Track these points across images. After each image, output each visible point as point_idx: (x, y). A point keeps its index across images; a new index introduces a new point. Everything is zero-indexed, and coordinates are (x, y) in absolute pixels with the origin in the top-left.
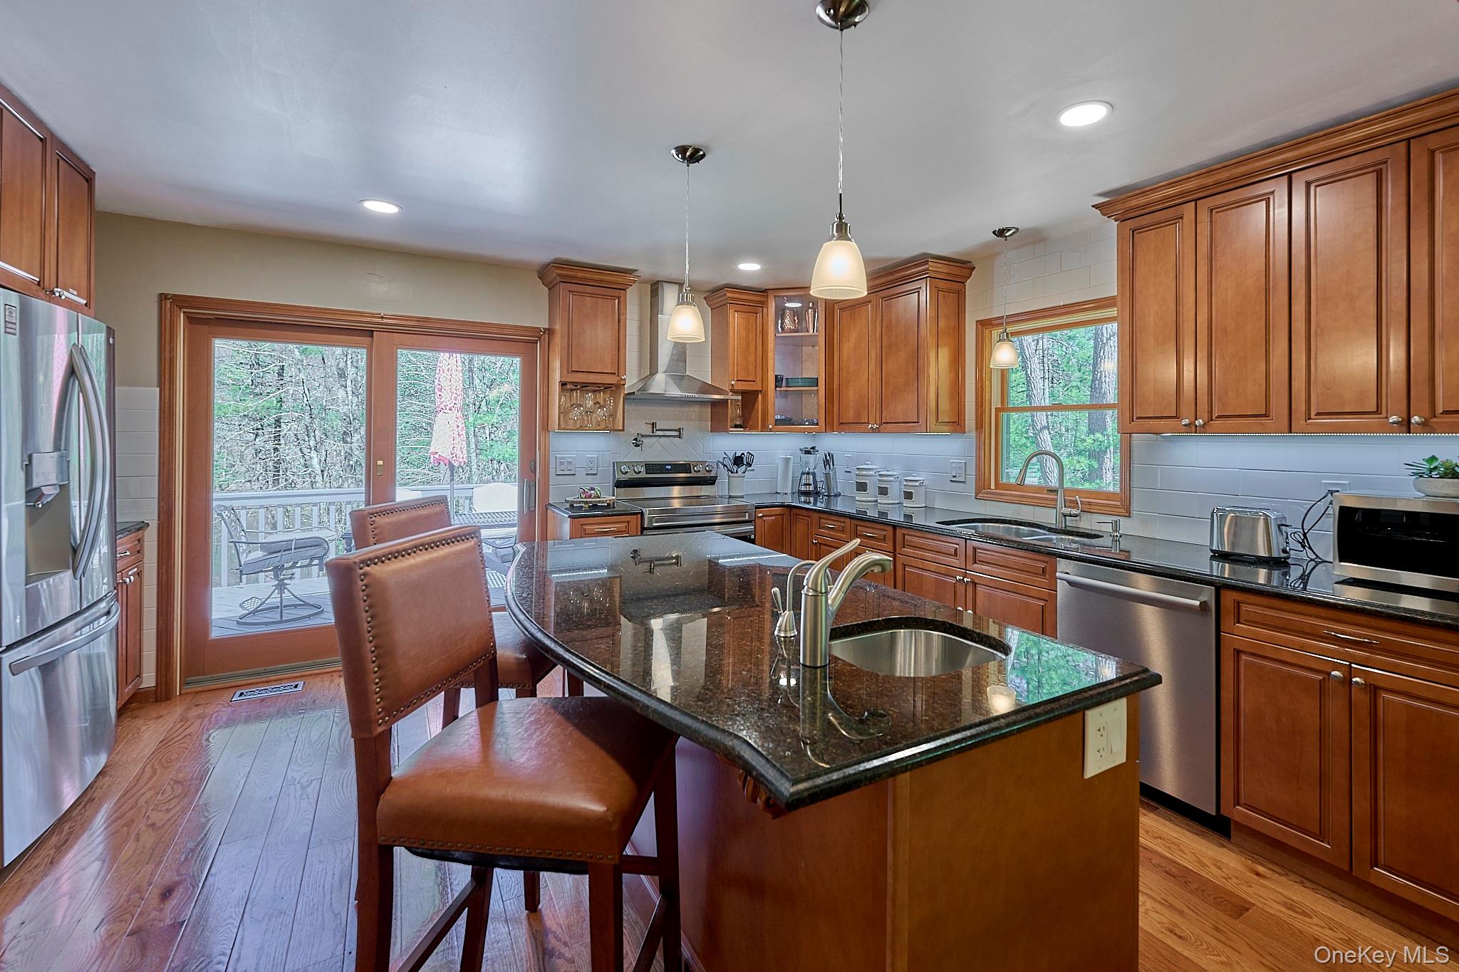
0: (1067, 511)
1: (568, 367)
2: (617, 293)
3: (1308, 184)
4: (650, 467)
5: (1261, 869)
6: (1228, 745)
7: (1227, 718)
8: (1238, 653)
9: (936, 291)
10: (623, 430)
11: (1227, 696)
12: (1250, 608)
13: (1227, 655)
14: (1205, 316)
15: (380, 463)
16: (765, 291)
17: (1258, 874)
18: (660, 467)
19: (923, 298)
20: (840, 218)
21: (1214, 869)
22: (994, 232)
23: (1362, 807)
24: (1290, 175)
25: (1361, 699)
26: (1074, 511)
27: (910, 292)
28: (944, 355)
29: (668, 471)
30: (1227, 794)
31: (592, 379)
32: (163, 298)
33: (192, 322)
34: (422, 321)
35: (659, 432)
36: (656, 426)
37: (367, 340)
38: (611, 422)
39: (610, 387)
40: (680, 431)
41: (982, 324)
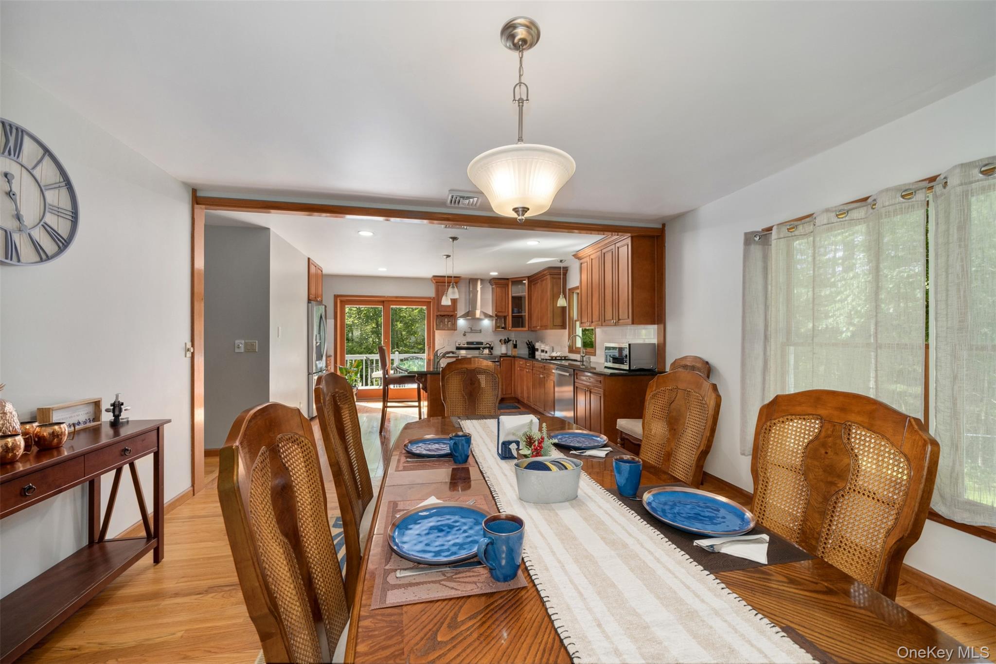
1: (438, 310)
3: (604, 253)
4: (469, 343)
10: (459, 330)
14: (591, 291)
18: (472, 343)
22: (559, 262)
24: (601, 250)
29: (476, 344)
31: (446, 313)
32: (335, 295)
33: (341, 301)
34: (397, 297)
35: (472, 330)
36: (471, 328)
37: (382, 304)
38: (454, 327)
39: (452, 316)
40: (481, 330)
41: (569, 290)
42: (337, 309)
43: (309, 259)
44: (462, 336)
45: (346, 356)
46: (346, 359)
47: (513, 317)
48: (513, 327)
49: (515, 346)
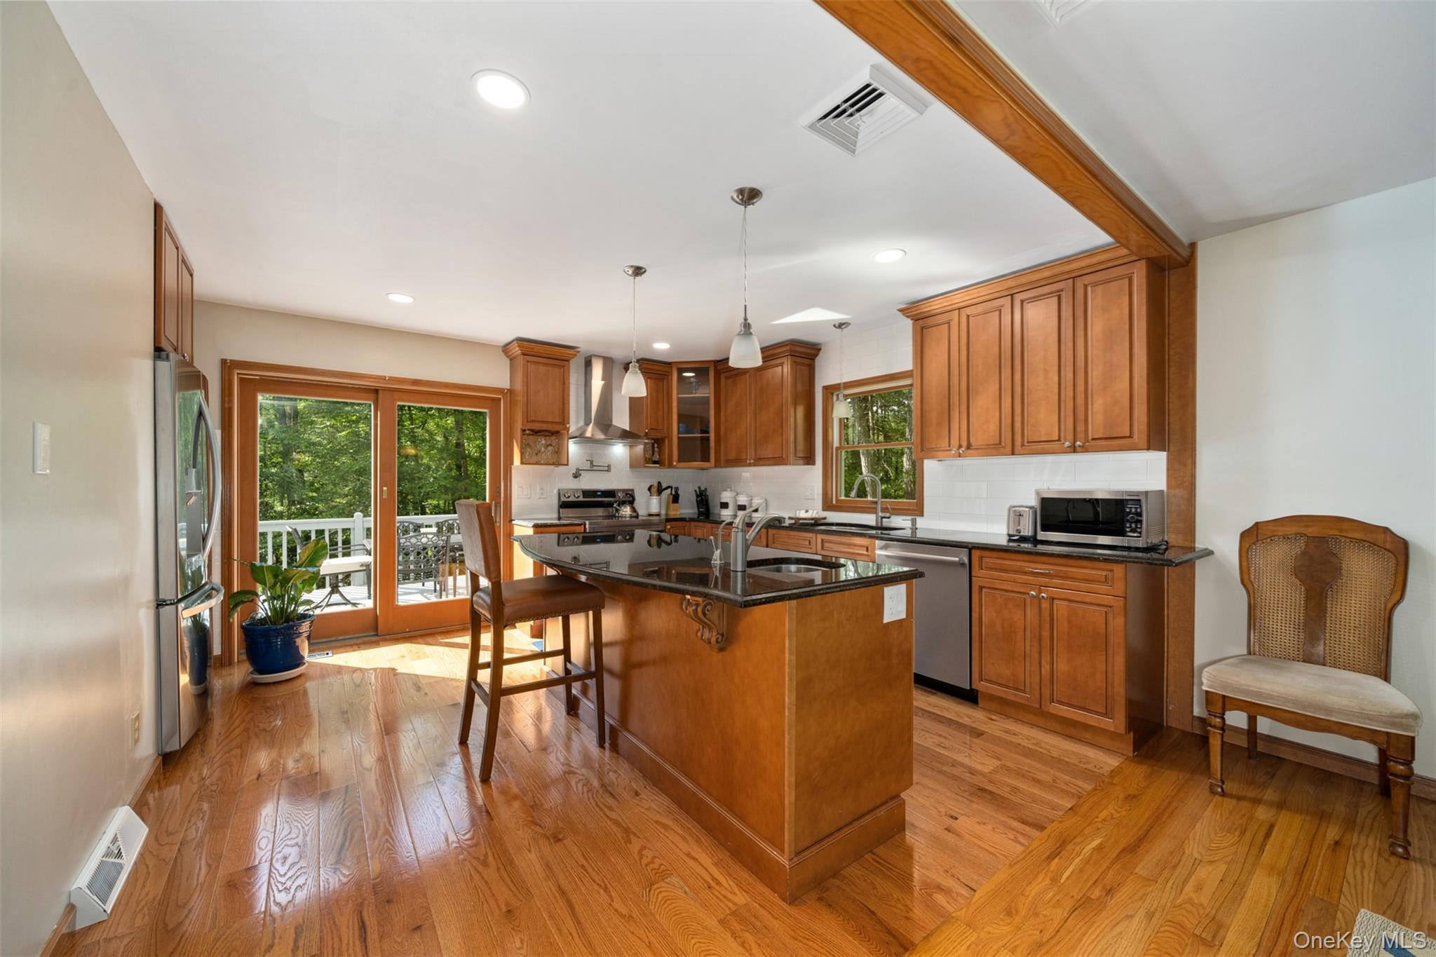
0: (883, 515)
1: (527, 419)
2: (562, 363)
3: (1022, 302)
4: (586, 493)
5: (993, 717)
6: (975, 645)
7: (975, 629)
8: (981, 588)
9: (795, 364)
10: (567, 465)
11: (975, 615)
12: (988, 560)
13: (975, 589)
14: (965, 383)
15: (385, 488)
16: (670, 364)
17: (991, 719)
18: (593, 493)
19: (785, 370)
20: (746, 319)
21: (966, 719)
22: (834, 326)
23: (1046, 668)
24: (1012, 295)
25: (1045, 605)
26: (888, 515)
27: (777, 366)
28: (800, 411)
29: (600, 496)
30: (976, 676)
31: (545, 427)
32: (224, 362)
33: (242, 381)
34: (416, 382)
35: (593, 467)
36: (592, 462)
37: (373, 396)
38: (558, 459)
39: (557, 432)
40: (609, 466)
41: (826, 388)
42: (231, 401)
43: (158, 209)
44: (571, 478)
45: (260, 523)
46: (260, 530)
47: (679, 439)
48: (680, 461)
49: (676, 499)
